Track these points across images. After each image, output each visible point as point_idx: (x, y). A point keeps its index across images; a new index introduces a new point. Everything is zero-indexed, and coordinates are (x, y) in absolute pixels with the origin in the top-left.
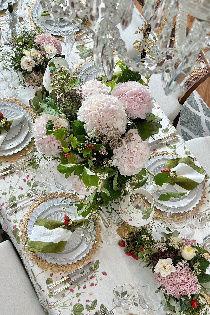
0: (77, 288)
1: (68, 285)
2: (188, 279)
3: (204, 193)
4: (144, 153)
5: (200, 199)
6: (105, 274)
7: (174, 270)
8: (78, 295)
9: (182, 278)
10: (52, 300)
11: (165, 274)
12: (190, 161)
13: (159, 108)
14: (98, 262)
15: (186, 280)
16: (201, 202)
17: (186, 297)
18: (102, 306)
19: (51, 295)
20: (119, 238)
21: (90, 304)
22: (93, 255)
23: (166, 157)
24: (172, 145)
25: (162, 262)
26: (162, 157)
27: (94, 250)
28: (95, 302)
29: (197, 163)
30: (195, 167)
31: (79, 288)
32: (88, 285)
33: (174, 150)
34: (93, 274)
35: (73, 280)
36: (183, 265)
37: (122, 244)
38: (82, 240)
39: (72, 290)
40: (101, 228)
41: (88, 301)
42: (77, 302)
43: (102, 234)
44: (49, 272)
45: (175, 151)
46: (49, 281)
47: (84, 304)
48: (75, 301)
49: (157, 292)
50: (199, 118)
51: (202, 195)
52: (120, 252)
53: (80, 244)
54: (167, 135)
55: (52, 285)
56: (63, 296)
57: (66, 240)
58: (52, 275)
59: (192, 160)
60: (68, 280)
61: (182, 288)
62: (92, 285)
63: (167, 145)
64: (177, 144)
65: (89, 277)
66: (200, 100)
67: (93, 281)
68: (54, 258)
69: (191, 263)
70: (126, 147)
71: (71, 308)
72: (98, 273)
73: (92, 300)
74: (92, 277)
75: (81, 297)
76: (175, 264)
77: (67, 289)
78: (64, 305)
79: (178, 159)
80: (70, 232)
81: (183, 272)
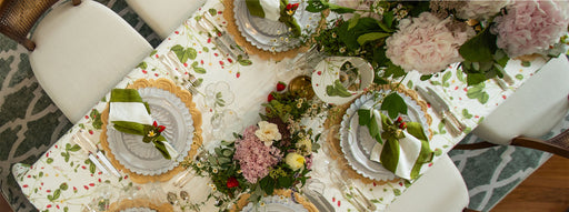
0: (214, 46)
1: (214, 35)
2: (261, 165)
3: (382, 183)
4: (435, 58)
5: (371, 178)
6: (238, 75)
7: (268, 144)
8: (206, 49)
9: (260, 156)
10: (193, 21)
11: (259, 134)
12: (426, 156)
13: (504, 97)
14: (251, 63)
15: (259, 161)
16: (367, 181)
17: (239, 167)
18: (201, 80)
19: (198, 19)
20: (287, 82)
21: (200, 65)
22: (256, 57)
23: (424, 122)
24: (444, 128)
25: (274, 128)
26: (421, 116)
27: (264, 54)
28: (204, 72)
29: (425, 168)
30: (418, 164)
31: (214, 49)
32: (220, 58)
33: (438, 131)
34: (234, 61)
35: (221, 38)
36: (277, 154)
37: (280, 86)
38: (272, 36)
39: (209, 41)
40: (293, 58)
41: (202, 62)
42: (198, 51)
43: (286, 60)
44: (222, 9)
45: (435, 133)
46: (212, 12)
47: (198, 59)
48: (198, 48)
49: (234, 134)
50: (487, 182)
51: (378, 179)
52: (270, 87)
53: (266, 35)
54: (459, 118)
55: (208, 16)
56: (200, 33)
57: (267, 16)
58: (220, 13)
59: (428, 159)
60: (219, 33)
61: (248, 159)
62: (221, 63)
63: (443, 121)
64: (448, 135)
65: (230, 57)
66: (518, 180)
67: (226, 62)
68: (240, 8)
69: (282, 165)
70: (439, 26)
71: (190, 46)
72: (238, 67)
73: (204, 67)
74: (230, 61)
75: (204, 53)
76: (276, 144)
77: (210, 35)
78: (191, 37)
79: (426, 139)
80: (278, 17)
81: (269, 157)
